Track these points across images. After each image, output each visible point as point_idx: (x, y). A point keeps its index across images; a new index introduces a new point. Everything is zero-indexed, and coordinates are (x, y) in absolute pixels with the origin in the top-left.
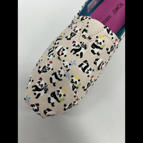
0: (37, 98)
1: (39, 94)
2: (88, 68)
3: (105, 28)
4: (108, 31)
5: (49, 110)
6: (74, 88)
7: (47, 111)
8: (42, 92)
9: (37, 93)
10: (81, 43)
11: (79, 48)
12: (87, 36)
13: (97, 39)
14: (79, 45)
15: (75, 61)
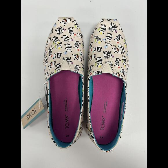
0: (111, 23)
1: (111, 25)
2: (96, 50)
3: (102, 71)
4: (98, 72)
5: (102, 22)
6: (97, 37)
7: (102, 21)
8: (111, 27)
9: (113, 25)
10: (109, 58)
11: (108, 55)
12: (108, 62)
13: (102, 64)
14: (109, 56)
15: (106, 48)
